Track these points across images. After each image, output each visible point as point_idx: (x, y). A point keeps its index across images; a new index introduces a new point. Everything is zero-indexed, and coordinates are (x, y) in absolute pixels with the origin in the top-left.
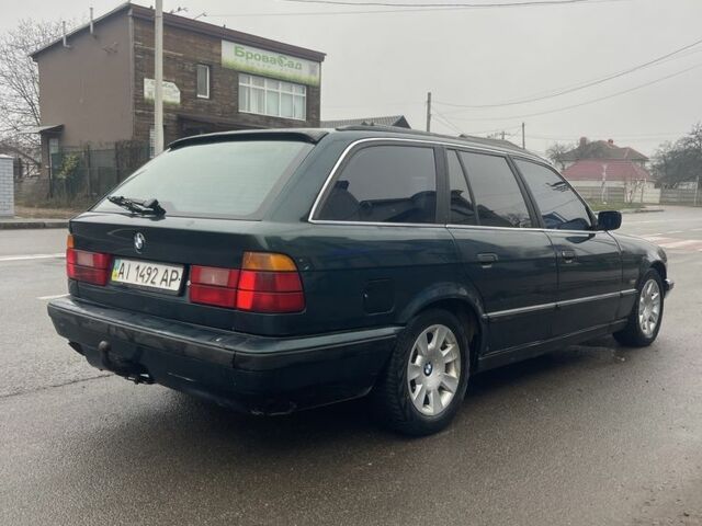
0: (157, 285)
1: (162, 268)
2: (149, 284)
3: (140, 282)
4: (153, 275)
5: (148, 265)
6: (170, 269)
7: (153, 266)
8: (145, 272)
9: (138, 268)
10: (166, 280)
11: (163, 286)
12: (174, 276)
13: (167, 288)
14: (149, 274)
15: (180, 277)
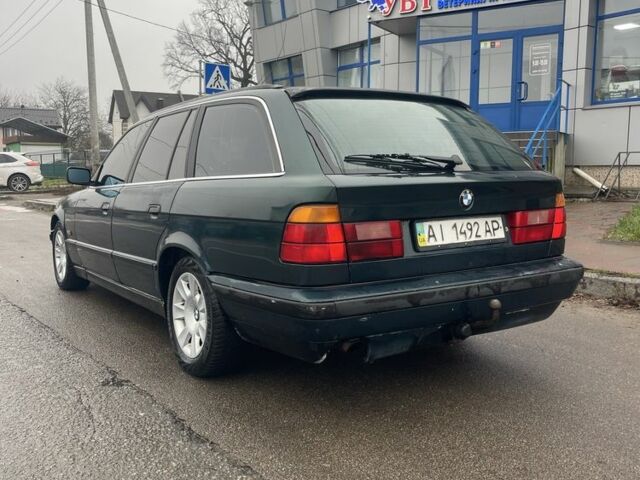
0: (483, 238)
1: (481, 221)
2: (474, 239)
3: (462, 239)
4: (475, 229)
5: (466, 221)
6: (489, 220)
7: (472, 221)
8: (464, 228)
9: (455, 226)
10: (489, 231)
11: (489, 237)
12: (496, 226)
13: (493, 238)
14: (471, 230)
15: (501, 225)
